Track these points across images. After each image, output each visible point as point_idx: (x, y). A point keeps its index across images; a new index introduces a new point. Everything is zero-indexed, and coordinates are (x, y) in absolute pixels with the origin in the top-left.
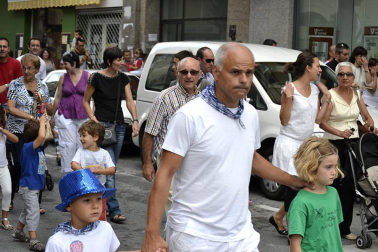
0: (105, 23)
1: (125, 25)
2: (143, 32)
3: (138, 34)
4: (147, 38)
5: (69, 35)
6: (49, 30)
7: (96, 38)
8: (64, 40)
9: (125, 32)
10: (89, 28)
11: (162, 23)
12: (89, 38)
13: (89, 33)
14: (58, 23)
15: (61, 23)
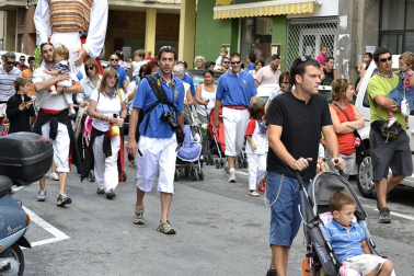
0: (318, 33)
1: (341, 36)
2: (360, 44)
3: (355, 46)
4: (365, 50)
5: (279, 46)
6: (258, 41)
7: (309, 50)
8: (274, 51)
9: (341, 43)
10: (302, 39)
11: (381, 34)
12: (301, 50)
13: (301, 44)
14: (267, 33)
15: (271, 33)
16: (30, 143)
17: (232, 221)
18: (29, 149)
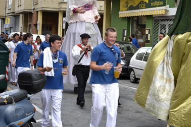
0: (167, 24)
5: (149, 30)
6: (139, 27)
7: (163, 31)
8: (147, 32)
10: (160, 26)
12: (159, 31)
14: (144, 23)
15: (145, 23)
16: (36, 75)
17: (128, 110)
18: (35, 77)
